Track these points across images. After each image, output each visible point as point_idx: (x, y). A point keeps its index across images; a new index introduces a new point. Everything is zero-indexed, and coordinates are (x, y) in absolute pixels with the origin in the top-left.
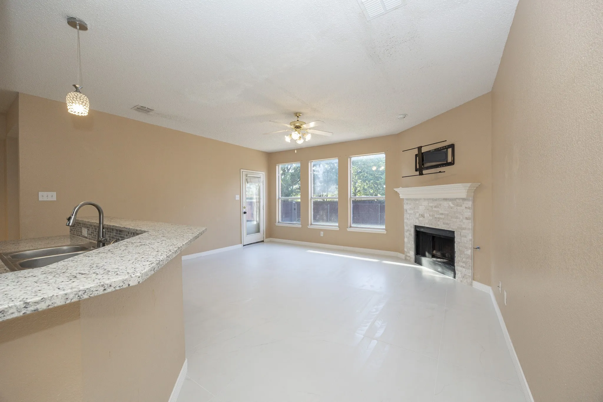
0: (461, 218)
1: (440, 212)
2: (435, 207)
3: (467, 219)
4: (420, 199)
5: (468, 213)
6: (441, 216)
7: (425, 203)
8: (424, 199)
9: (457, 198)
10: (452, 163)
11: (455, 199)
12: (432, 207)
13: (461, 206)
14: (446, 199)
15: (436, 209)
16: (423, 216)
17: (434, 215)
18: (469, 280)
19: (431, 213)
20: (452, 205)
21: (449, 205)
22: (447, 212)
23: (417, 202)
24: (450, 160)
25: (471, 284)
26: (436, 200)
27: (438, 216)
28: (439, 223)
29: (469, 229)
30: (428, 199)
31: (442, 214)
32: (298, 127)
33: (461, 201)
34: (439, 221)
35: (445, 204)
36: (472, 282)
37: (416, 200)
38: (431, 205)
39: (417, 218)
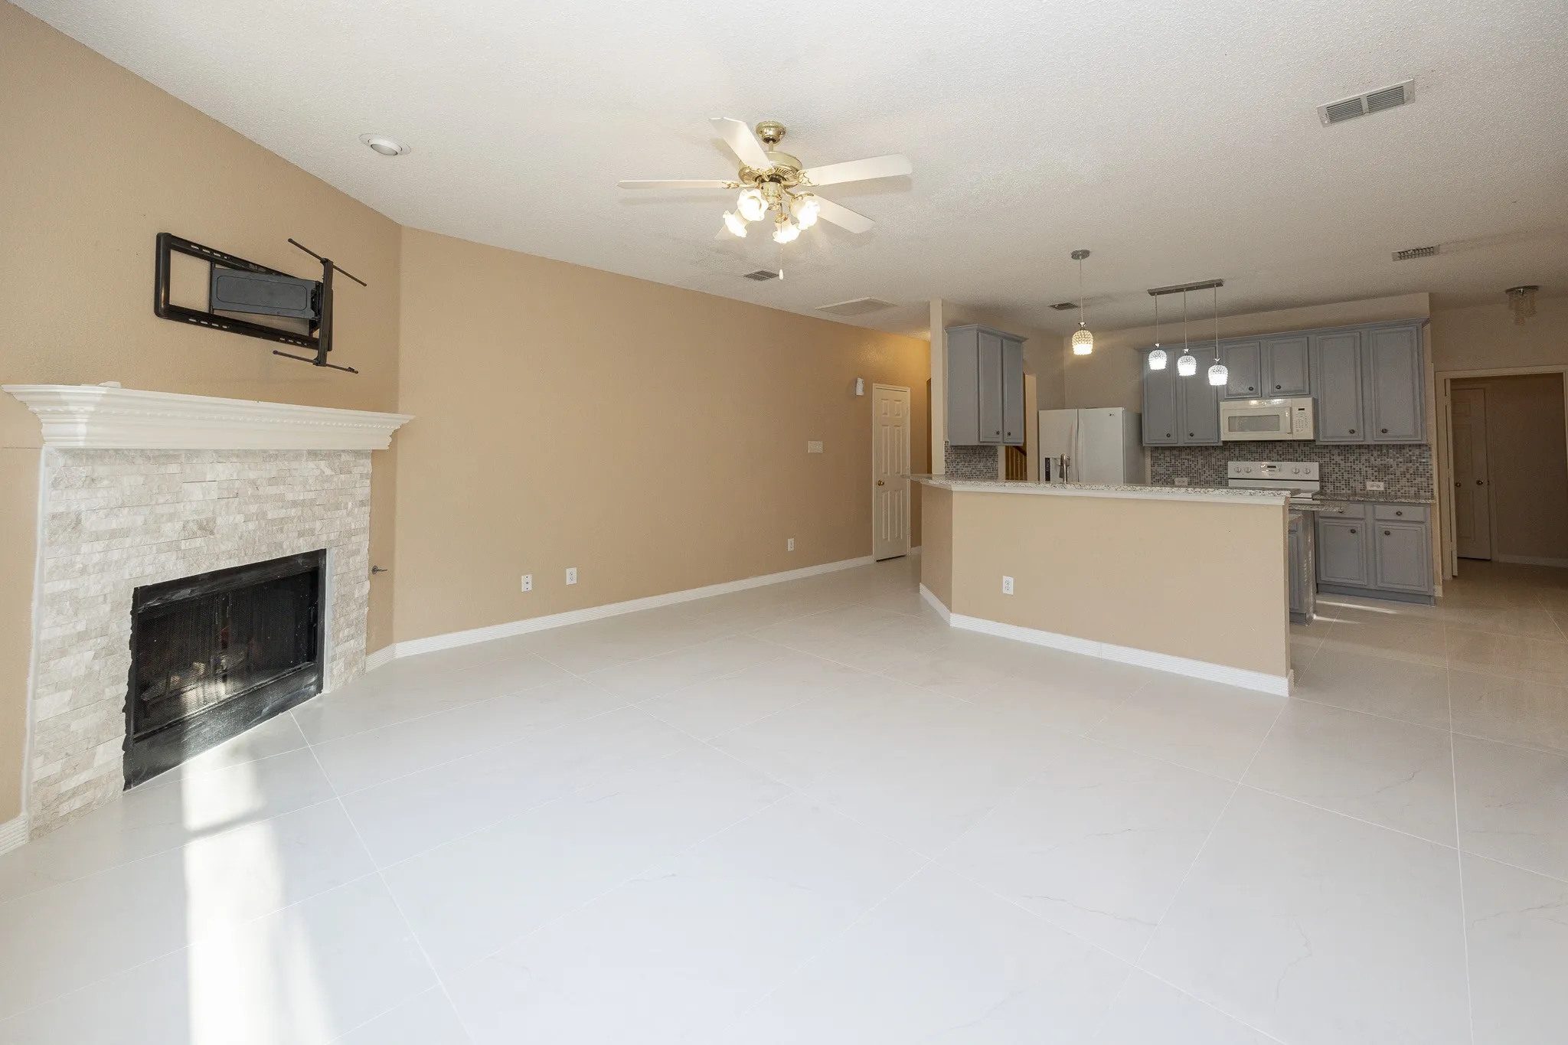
1: (290, 497)
2: (273, 481)
3: (361, 504)
4: (193, 454)
6: (293, 512)
7: (224, 471)
8: (216, 451)
9: (344, 451)
11: (337, 454)
12: (253, 483)
13: (350, 473)
14: (311, 455)
15: (272, 490)
16: (204, 529)
17: (265, 514)
18: (364, 656)
19: (253, 508)
20: (328, 472)
21: (321, 471)
22: (309, 496)
25: (365, 669)
26: (273, 456)
27: (282, 513)
29: (364, 531)
31: (294, 504)
32: (774, 177)
33: (351, 457)
35: (309, 469)
36: (366, 663)
37: (168, 458)
38: (252, 475)
39: (167, 549)
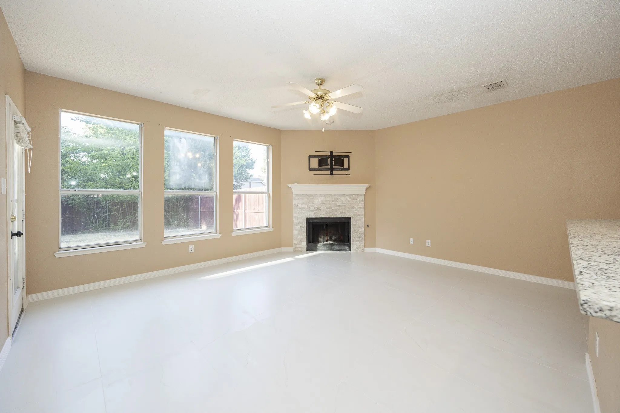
0: (356, 208)
1: (338, 204)
2: (333, 201)
3: (361, 208)
4: (316, 195)
5: (362, 204)
6: (339, 208)
7: (322, 198)
8: (320, 194)
10: (348, 169)
11: (352, 195)
12: (329, 201)
13: (357, 199)
14: (344, 195)
15: (333, 203)
16: (319, 209)
17: (331, 207)
18: (363, 247)
19: (329, 206)
20: (349, 199)
21: (347, 199)
22: (344, 205)
23: (312, 197)
24: (346, 166)
25: (364, 251)
26: (334, 195)
27: (336, 208)
28: (336, 213)
29: (362, 215)
30: (325, 195)
31: (339, 206)
32: (320, 98)
33: (356, 196)
34: (336, 211)
35: (343, 198)
36: (364, 249)
37: (311, 195)
38: (328, 199)
39: (312, 211)
